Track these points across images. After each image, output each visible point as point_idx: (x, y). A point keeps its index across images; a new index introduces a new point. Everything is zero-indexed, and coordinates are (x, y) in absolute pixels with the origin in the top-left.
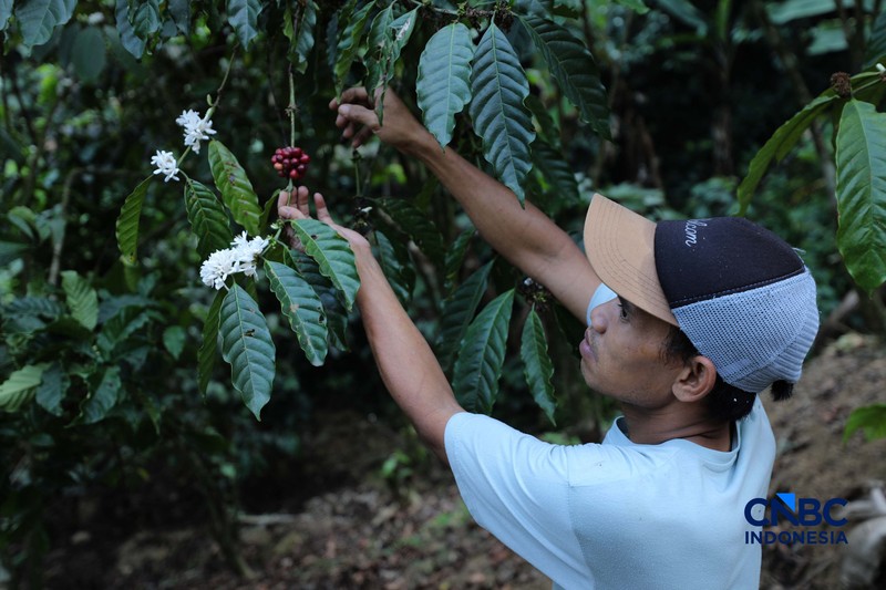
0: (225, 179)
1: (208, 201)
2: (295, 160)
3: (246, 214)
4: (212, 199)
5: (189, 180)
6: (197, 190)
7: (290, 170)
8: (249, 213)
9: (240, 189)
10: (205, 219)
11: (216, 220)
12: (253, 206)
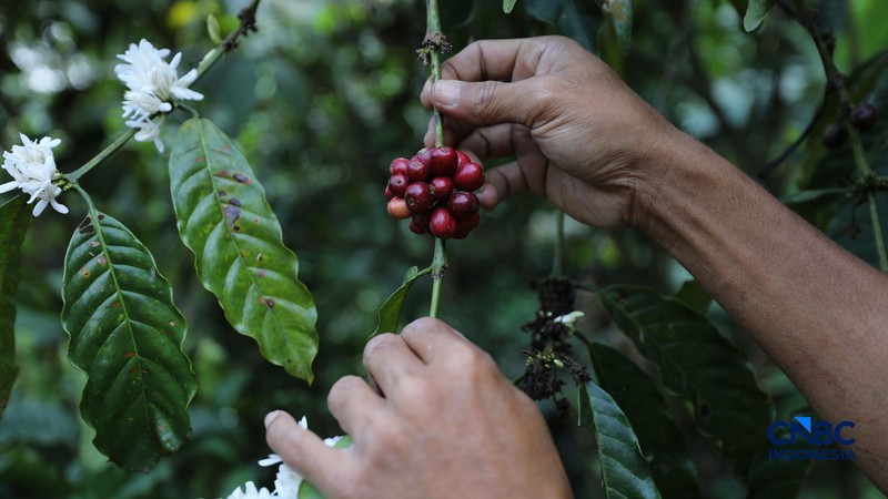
0: (213, 218)
1: (137, 272)
2: (440, 183)
3: (271, 305)
4: (145, 266)
5: (94, 214)
6: (111, 241)
7: (430, 214)
8: (280, 302)
9: (253, 240)
10: (125, 321)
11: (155, 324)
12: (286, 284)
